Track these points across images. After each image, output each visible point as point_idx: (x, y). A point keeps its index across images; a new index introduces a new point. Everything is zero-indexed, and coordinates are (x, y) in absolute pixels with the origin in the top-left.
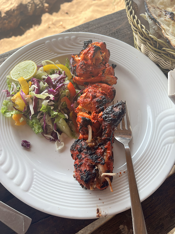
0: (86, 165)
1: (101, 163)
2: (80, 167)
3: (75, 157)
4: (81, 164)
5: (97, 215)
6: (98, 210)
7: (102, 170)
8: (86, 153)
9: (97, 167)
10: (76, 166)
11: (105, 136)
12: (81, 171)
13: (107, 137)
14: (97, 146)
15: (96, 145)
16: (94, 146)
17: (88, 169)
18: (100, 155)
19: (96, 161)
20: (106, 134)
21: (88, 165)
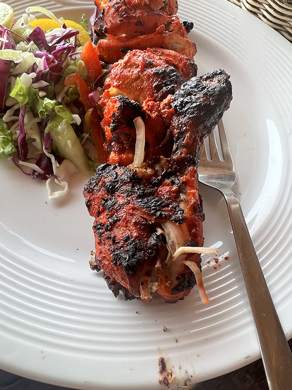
0: (129, 224)
1: (173, 217)
2: (111, 230)
3: (96, 206)
4: (115, 222)
5: (161, 378)
6: (163, 363)
7: (177, 238)
8: (130, 193)
9: (162, 229)
10: (99, 229)
11: (181, 153)
12: (114, 241)
13: (186, 154)
14: (159, 178)
15: (156, 174)
16: (150, 176)
17: (135, 235)
18: (168, 199)
19: (158, 213)
20: (184, 146)
21: (136, 224)
